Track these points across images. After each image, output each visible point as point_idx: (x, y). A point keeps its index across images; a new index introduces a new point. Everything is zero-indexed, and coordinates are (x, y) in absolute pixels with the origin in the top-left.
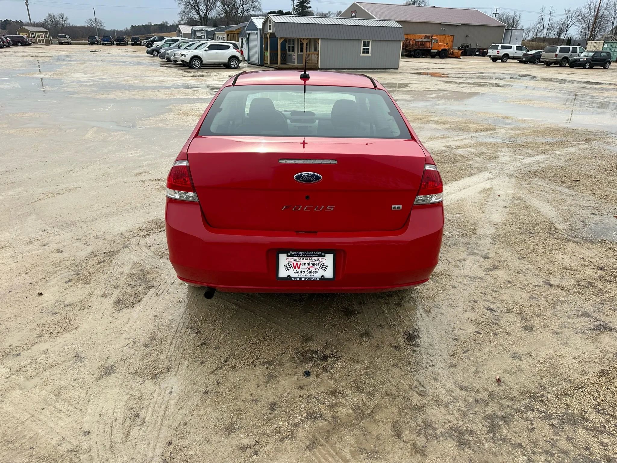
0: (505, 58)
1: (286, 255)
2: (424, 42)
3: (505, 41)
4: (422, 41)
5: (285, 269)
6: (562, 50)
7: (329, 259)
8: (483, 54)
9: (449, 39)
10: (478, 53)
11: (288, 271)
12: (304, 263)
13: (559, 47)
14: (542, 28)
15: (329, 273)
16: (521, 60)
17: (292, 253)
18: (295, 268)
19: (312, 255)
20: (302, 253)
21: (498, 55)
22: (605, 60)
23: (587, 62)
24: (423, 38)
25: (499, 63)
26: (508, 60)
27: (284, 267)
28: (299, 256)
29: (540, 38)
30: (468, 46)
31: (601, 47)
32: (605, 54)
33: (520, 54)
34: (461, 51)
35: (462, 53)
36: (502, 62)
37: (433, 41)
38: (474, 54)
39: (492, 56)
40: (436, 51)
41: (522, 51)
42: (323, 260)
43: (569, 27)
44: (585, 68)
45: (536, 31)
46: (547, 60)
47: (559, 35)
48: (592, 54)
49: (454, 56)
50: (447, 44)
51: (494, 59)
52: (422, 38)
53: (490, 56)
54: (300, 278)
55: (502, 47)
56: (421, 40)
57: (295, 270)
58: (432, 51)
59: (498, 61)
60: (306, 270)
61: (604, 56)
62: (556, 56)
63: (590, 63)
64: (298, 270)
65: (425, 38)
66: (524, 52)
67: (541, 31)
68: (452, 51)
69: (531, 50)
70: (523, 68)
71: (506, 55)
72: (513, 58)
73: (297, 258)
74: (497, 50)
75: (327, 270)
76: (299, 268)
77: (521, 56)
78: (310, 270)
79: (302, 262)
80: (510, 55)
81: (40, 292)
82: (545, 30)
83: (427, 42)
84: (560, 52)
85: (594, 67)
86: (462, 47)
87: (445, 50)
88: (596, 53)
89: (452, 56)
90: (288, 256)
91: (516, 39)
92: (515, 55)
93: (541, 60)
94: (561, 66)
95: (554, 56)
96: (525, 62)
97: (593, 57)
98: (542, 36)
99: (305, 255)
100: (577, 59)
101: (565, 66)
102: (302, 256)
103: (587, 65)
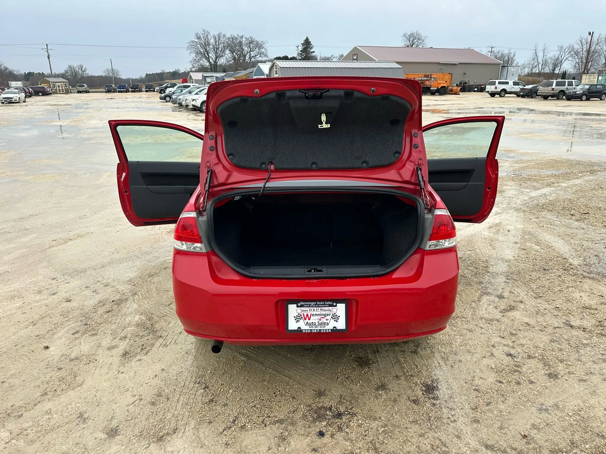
0: (503, 93)
1: (295, 305)
2: (424, 80)
3: (502, 77)
4: (422, 80)
5: (295, 321)
6: (558, 84)
7: (341, 309)
8: (482, 90)
9: (447, 77)
10: (476, 89)
11: (299, 323)
12: (315, 313)
13: (555, 81)
14: (536, 64)
15: (341, 325)
16: (518, 95)
17: (302, 303)
18: (305, 319)
19: (322, 305)
20: (312, 304)
21: (496, 90)
22: (601, 92)
23: (583, 94)
24: (423, 77)
25: (497, 98)
26: (506, 95)
27: (294, 318)
28: (309, 307)
29: (535, 73)
30: (466, 83)
31: (596, 80)
32: (601, 87)
33: (517, 88)
34: (459, 88)
35: (461, 89)
36: (501, 96)
37: (432, 79)
38: (473, 90)
39: (490, 92)
40: (436, 88)
41: (519, 86)
42: (334, 310)
43: (563, 62)
44: (582, 100)
45: (531, 66)
46: (545, 94)
47: (554, 70)
48: (587, 87)
49: (453, 93)
50: (446, 82)
51: (493, 95)
52: (421, 77)
53: (488, 92)
54: (311, 330)
55: (499, 83)
56: (420, 79)
57: (306, 322)
58: (431, 88)
59: (496, 96)
60: (316, 322)
61: (600, 88)
62: (553, 89)
63: (586, 95)
64: (309, 322)
65: (424, 77)
66: (521, 87)
67: (536, 66)
68: (451, 88)
69: (528, 85)
70: (522, 102)
71: (504, 90)
72: (511, 93)
73: (308, 309)
74: (494, 86)
75: (339, 320)
76: (309, 319)
77: (519, 90)
78: (322, 321)
79: (312, 313)
80: (508, 90)
81: (45, 345)
82: (540, 66)
83: (426, 80)
84: (556, 86)
85: (591, 99)
86: (461, 84)
87: (444, 87)
88: (591, 85)
89: (451, 93)
90: (298, 306)
91: (513, 75)
92: (513, 90)
93: (538, 94)
94: (558, 99)
95: (551, 90)
96: (523, 96)
97: (589, 89)
98: (537, 71)
99: (315, 305)
100: (573, 92)
101: (562, 99)
102: (313, 307)
103: (584, 98)
